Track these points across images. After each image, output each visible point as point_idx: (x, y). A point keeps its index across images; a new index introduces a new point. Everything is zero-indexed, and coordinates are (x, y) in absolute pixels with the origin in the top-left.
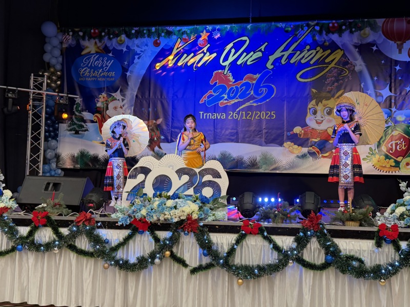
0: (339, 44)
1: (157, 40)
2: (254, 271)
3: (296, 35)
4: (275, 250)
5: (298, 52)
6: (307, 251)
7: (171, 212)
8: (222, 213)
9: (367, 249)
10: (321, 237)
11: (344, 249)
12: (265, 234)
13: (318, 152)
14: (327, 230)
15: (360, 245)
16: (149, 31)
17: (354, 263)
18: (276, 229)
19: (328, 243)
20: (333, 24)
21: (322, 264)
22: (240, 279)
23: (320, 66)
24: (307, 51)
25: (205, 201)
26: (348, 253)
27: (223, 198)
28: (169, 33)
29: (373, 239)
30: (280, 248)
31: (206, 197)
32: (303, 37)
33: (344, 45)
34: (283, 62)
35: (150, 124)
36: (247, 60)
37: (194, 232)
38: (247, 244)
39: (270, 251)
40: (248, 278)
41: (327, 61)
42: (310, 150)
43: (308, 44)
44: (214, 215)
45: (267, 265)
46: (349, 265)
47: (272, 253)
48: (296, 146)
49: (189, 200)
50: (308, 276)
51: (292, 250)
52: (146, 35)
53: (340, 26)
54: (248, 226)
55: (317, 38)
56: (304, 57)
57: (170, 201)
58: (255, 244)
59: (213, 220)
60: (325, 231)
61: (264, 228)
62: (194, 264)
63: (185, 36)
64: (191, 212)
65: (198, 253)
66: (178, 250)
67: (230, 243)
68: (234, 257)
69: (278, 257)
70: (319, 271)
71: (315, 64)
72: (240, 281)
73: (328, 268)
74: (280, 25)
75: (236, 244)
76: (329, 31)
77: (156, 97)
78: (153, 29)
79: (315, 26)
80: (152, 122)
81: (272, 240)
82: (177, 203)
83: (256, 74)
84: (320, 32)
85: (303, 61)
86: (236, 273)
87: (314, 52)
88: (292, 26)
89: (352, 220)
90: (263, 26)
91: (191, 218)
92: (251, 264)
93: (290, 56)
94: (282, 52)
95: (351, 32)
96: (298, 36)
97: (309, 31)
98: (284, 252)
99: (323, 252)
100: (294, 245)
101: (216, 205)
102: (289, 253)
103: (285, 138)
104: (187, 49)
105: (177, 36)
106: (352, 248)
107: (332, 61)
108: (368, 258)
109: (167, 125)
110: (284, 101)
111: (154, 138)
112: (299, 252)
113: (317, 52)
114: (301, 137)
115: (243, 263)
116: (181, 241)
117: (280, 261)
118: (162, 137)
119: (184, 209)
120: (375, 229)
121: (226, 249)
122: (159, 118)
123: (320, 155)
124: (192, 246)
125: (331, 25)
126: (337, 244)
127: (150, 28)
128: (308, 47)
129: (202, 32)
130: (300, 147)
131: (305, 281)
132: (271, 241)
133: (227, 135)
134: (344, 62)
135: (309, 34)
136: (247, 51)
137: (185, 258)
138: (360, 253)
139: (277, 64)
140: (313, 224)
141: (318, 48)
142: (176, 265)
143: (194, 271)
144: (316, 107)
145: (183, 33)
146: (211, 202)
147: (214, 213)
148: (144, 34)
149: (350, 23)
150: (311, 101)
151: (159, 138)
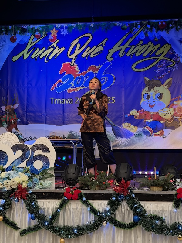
0: (167, 40)
1: (13, 36)
2: (74, 231)
3: (131, 32)
4: (92, 212)
5: (133, 47)
6: (119, 213)
7: (4, 182)
8: (48, 182)
9: (168, 210)
10: (130, 201)
11: (149, 210)
12: (84, 199)
13: (151, 131)
14: (135, 194)
15: (162, 206)
16: (7, 29)
17: (157, 222)
18: (93, 195)
19: (136, 205)
20: (162, 22)
21: (131, 223)
22: (62, 238)
23: (151, 58)
24: (140, 46)
25: (35, 173)
26: (152, 214)
27: (51, 169)
28: (24, 31)
29: (172, 201)
30: (96, 210)
31: (36, 169)
32: (137, 34)
33: (171, 40)
34: (121, 55)
35: (8, 109)
36: (90, 54)
37: (23, 199)
38: (69, 208)
39: (89, 213)
40: (69, 238)
41: (157, 54)
42: (145, 130)
43: (141, 40)
44: (41, 184)
45: (85, 226)
46: (153, 223)
47: (90, 215)
48: (133, 126)
49: (20, 171)
50: (119, 234)
51: (106, 212)
52: (4, 33)
53: (168, 25)
54: (70, 193)
55: (148, 35)
56: (138, 50)
57: (4, 172)
58: (76, 208)
59: (41, 189)
60: (134, 195)
61: (83, 194)
62: (24, 227)
63: (37, 33)
64: (21, 182)
65: (27, 217)
66: (11, 215)
67: (54, 207)
68: (58, 220)
69: (94, 218)
70: (128, 230)
71: (147, 57)
72: (62, 240)
73: (135, 227)
74: (118, 24)
75: (59, 208)
76: (159, 28)
77: (13, 86)
78: (10, 27)
79: (146, 24)
80: (10, 107)
81: (90, 204)
82: (9, 174)
83: (98, 65)
84: (151, 29)
85: (137, 54)
86: (59, 233)
87: (146, 46)
88: (128, 25)
89: (156, 185)
90: (103, 24)
91: (21, 187)
92: (72, 225)
93: (127, 50)
94: (119, 46)
95: (177, 29)
96: (132, 34)
97: (142, 28)
98: (100, 214)
99: (132, 213)
100: (108, 208)
101: (45, 176)
102: (103, 214)
103: (123, 119)
104: (39, 44)
105: (31, 33)
106: (155, 209)
107: (162, 54)
108: (169, 217)
109: (23, 109)
110: (122, 87)
111: (11, 121)
112: (111, 214)
113: (149, 46)
114: (137, 119)
115: (66, 225)
116: (13, 207)
117: (96, 222)
118: (19, 120)
119: (15, 179)
120: (174, 192)
121: (51, 213)
122: (16, 104)
123: (153, 134)
124: (23, 211)
125: (160, 24)
126: (143, 206)
127: (8, 26)
128: (141, 42)
129: (52, 30)
130: (136, 127)
131: (117, 238)
132: (88, 205)
133: (74, 118)
134: (171, 55)
135: (142, 31)
136: (91, 45)
137: (16, 222)
138: (162, 214)
139: (116, 57)
140: (123, 189)
141: (150, 43)
142: (9, 228)
143: (23, 233)
144: (149, 93)
145: (36, 31)
146: (40, 173)
147: (42, 182)
148: (3, 31)
149: (176, 22)
150: (144, 88)
151: (16, 121)
